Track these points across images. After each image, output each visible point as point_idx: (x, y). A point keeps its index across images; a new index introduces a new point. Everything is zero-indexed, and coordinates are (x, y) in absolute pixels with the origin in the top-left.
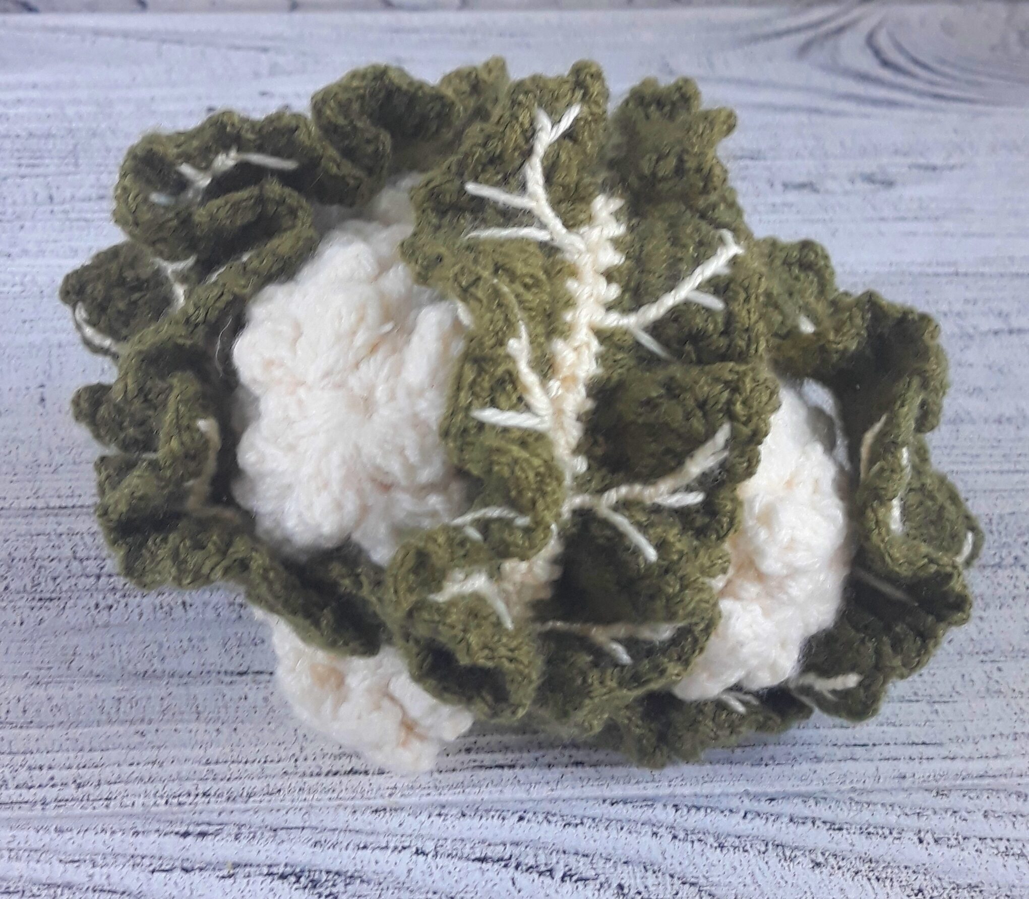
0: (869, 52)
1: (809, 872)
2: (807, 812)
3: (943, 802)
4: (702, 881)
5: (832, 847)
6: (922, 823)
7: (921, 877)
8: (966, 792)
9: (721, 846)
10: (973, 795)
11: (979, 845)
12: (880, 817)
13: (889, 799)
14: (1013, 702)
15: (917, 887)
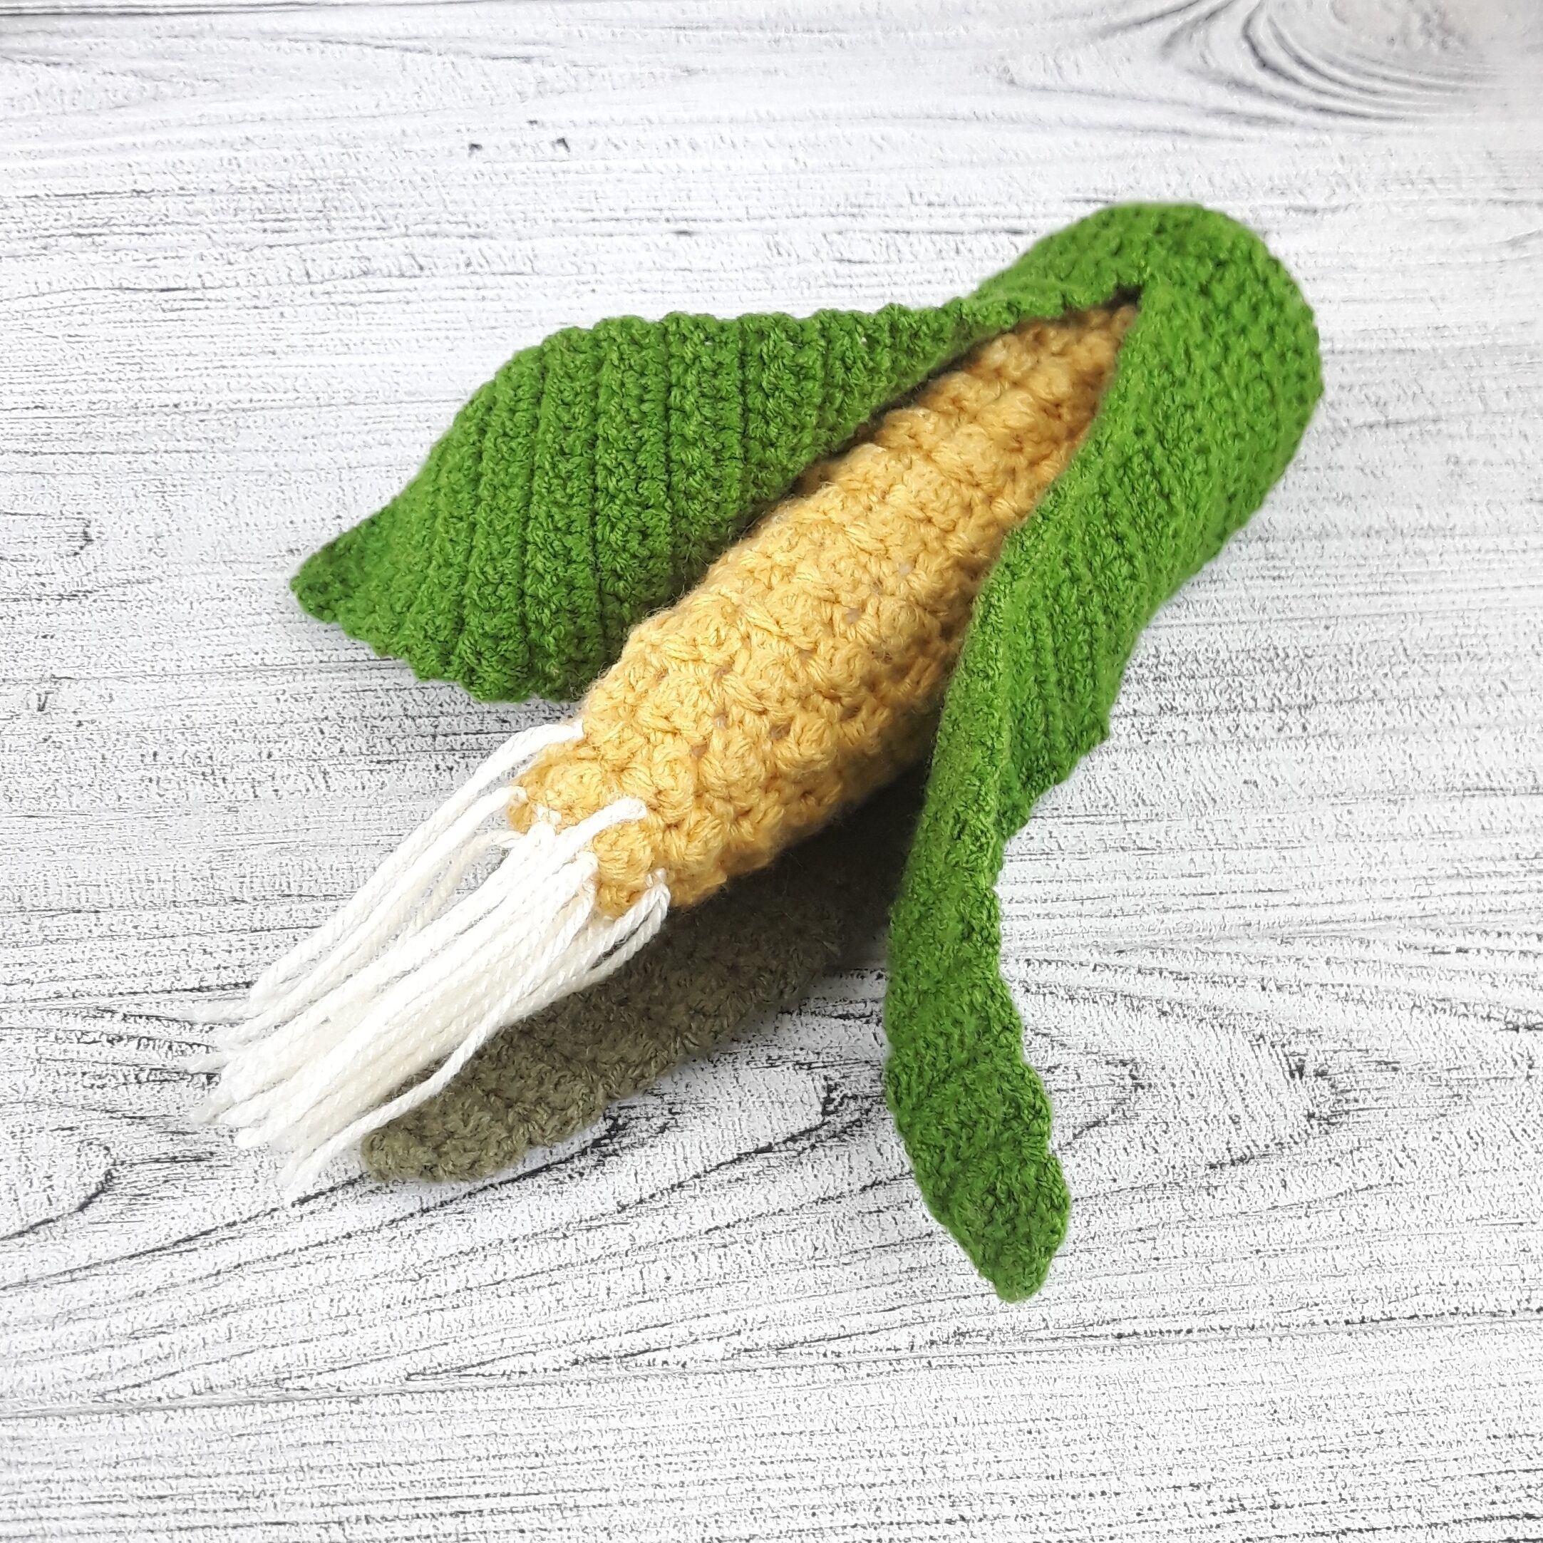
0: (1245, 46)
1: (1156, 1021)
2: (1155, 964)
3: (1288, 950)
4: (1054, 1032)
5: (1178, 996)
6: (1266, 972)
7: (1263, 1023)
8: (1310, 939)
9: (1072, 998)
10: (1316, 942)
11: (1320, 992)
12: (1226, 966)
13: (1234, 948)
14: (1360, 845)
15: (1258, 1032)
